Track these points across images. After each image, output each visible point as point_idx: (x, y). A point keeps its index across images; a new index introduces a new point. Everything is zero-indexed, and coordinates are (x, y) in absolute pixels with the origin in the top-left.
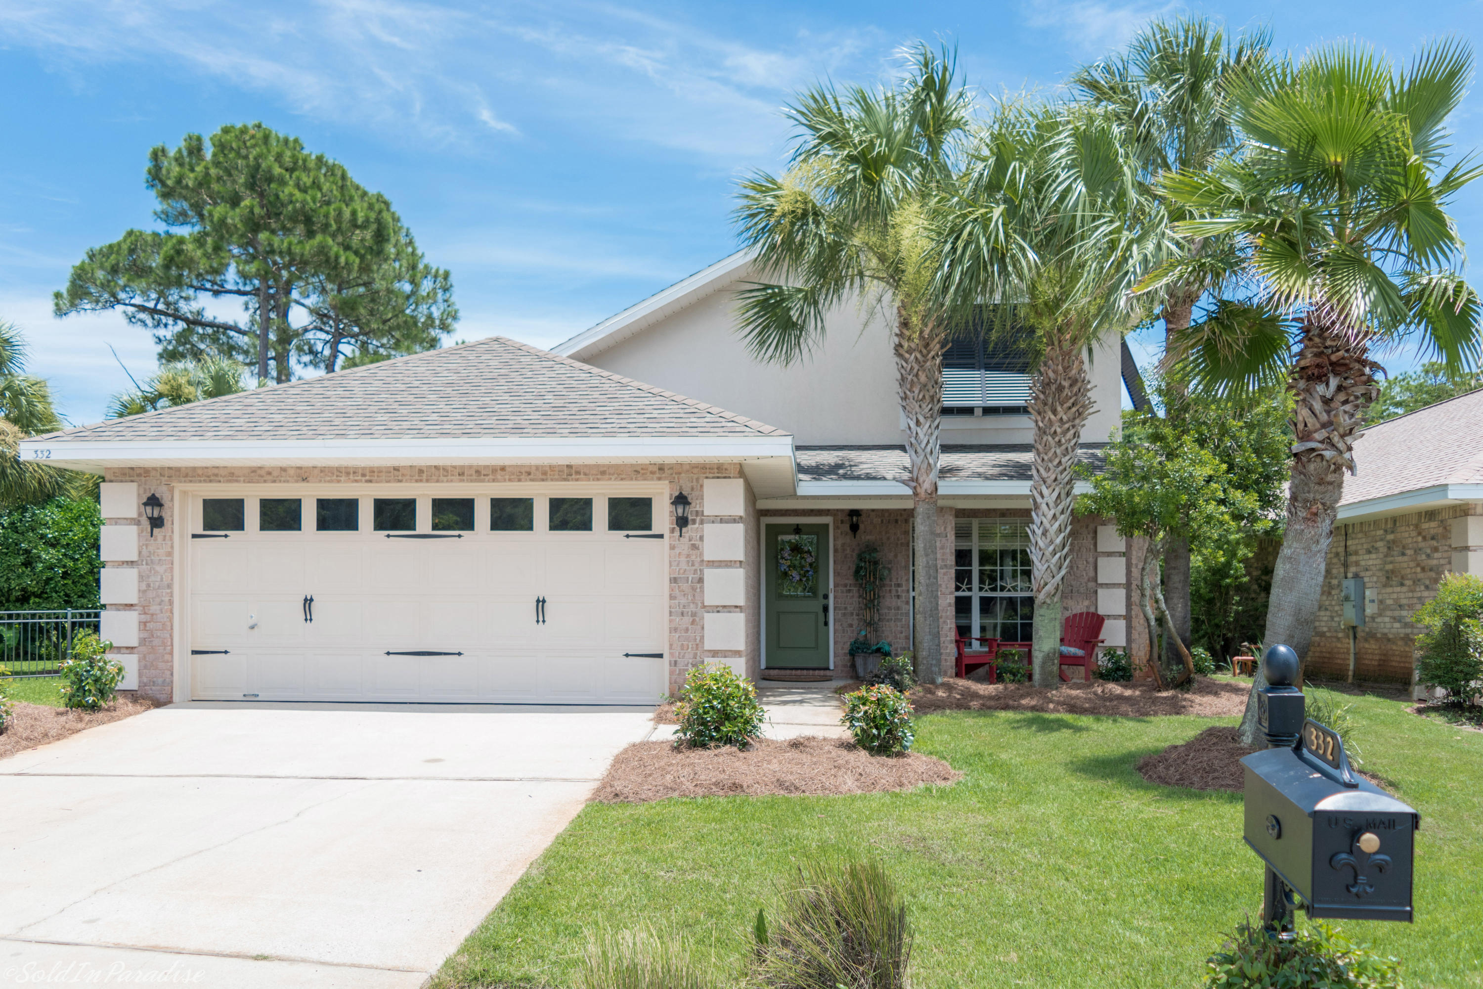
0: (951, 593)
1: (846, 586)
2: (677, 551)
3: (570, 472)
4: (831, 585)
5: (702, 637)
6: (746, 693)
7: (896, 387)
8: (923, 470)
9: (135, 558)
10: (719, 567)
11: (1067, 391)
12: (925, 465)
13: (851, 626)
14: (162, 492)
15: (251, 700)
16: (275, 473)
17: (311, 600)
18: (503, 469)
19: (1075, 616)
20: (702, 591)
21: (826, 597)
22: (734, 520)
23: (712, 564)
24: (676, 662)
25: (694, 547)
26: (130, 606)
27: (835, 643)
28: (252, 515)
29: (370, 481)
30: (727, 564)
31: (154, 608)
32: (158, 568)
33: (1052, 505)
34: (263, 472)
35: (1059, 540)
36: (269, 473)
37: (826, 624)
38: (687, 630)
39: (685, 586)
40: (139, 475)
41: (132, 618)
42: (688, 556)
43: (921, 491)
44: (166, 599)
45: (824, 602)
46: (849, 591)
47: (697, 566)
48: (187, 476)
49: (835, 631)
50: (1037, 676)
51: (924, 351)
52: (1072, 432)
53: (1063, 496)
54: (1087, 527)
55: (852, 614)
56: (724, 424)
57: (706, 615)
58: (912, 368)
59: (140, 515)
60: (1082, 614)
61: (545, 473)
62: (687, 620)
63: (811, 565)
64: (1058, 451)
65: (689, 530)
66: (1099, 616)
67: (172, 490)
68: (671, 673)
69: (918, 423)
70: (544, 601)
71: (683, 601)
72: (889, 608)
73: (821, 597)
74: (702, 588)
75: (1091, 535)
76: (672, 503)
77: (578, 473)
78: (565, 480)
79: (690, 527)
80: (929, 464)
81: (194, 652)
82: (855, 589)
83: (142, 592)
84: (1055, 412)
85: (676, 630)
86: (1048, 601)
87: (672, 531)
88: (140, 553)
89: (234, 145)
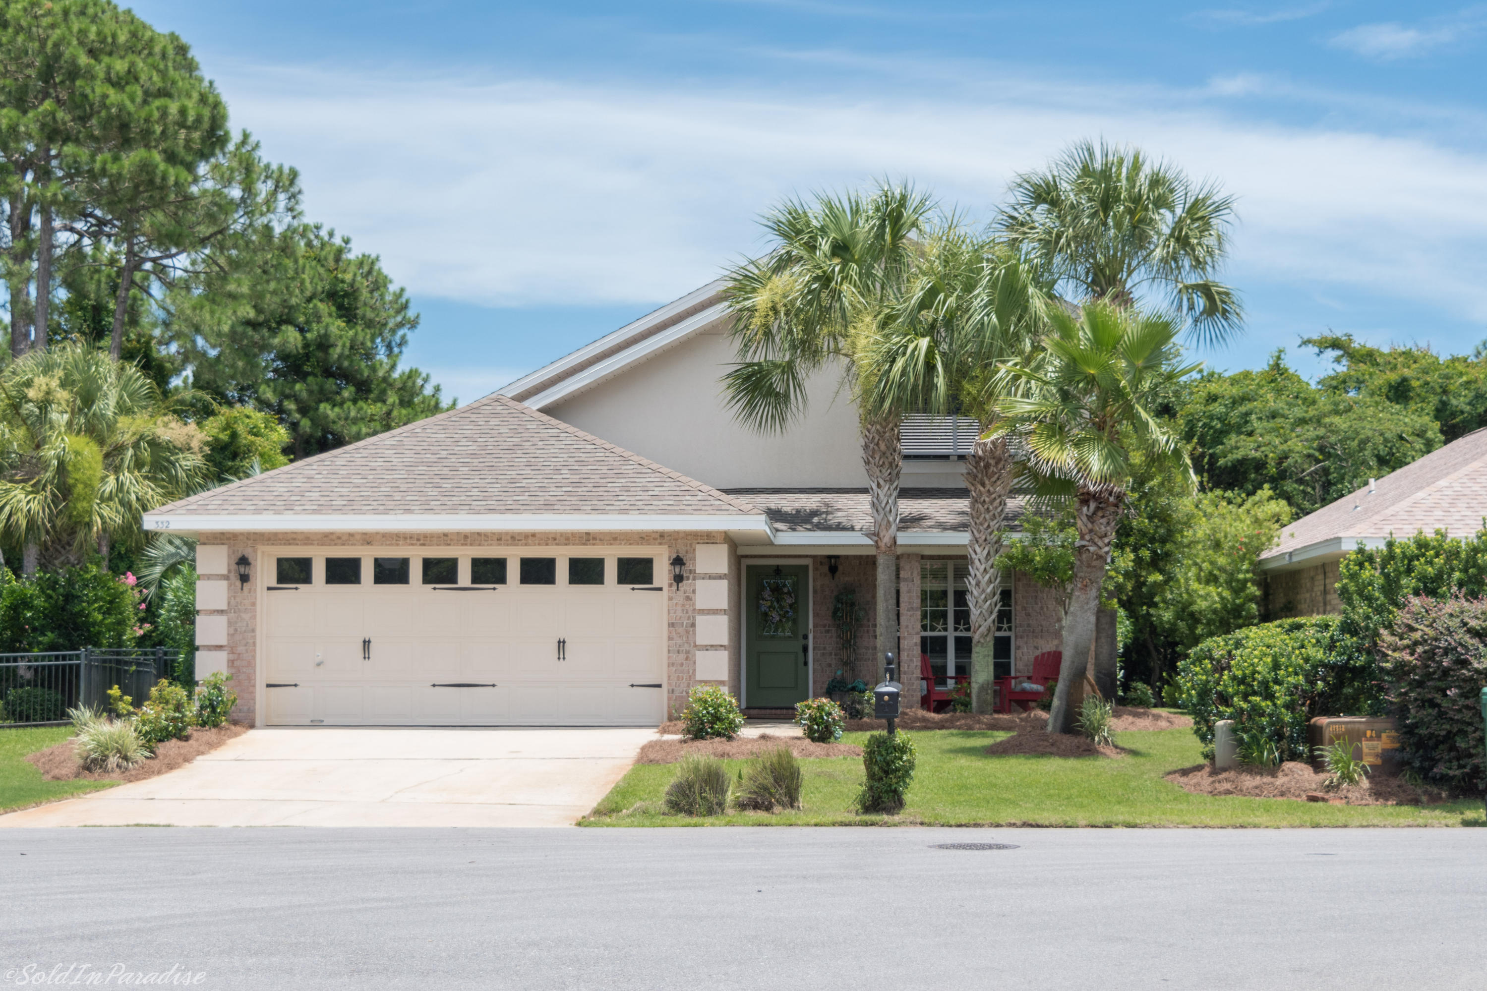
0: (917, 633)
1: (824, 626)
2: (674, 601)
3: (588, 538)
4: (811, 626)
5: (694, 670)
6: (730, 703)
7: (861, 452)
8: (883, 527)
9: (225, 607)
10: (708, 614)
11: (992, 469)
12: (885, 522)
13: (830, 665)
14: (248, 553)
15: (316, 724)
16: (344, 538)
17: (369, 642)
18: (534, 535)
20: (694, 634)
21: (806, 637)
22: (720, 577)
23: (703, 612)
24: (673, 691)
25: (688, 598)
26: (219, 648)
27: (815, 682)
28: (319, 571)
29: (424, 545)
30: (715, 612)
31: (241, 649)
32: (244, 616)
33: (983, 560)
34: (334, 537)
35: (989, 590)
36: (339, 538)
37: (806, 664)
38: (682, 665)
39: (681, 630)
40: (229, 539)
41: (222, 657)
42: (683, 605)
43: (882, 544)
44: (251, 641)
45: (803, 642)
46: (828, 631)
47: (690, 613)
48: (269, 539)
49: (814, 671)
50: (974, 704)
51: (884, 424)
52: (998, 501)
53: (992, 553)
55: (831, 654)
56: (712, 502)
57: (698, 653)
58: (873, 438)
59: (229, 571)
61: (567, 539)
62: (682, 657)
63: (791, 606)
64: (987, 517)
65: (684, 585)
67: (255, 551)
68: (669, 699)
69: (879, 486)
70: (564, 642)
71: (679, 641)
72: (867, 648)
73: (801, 637)
74: (694, 631)
76: (672, 564)
77: (594, 539)
78: (584, 544)
79: (685, 582)
80: (888, 521)
81: (269, 686)
82: (834, 629)
83: (231, 636)
84: (983, 485)
85: (673, 664)
86: (982, 640)
87: (670, 585)
88: (229, 603)
89: (24, 23)
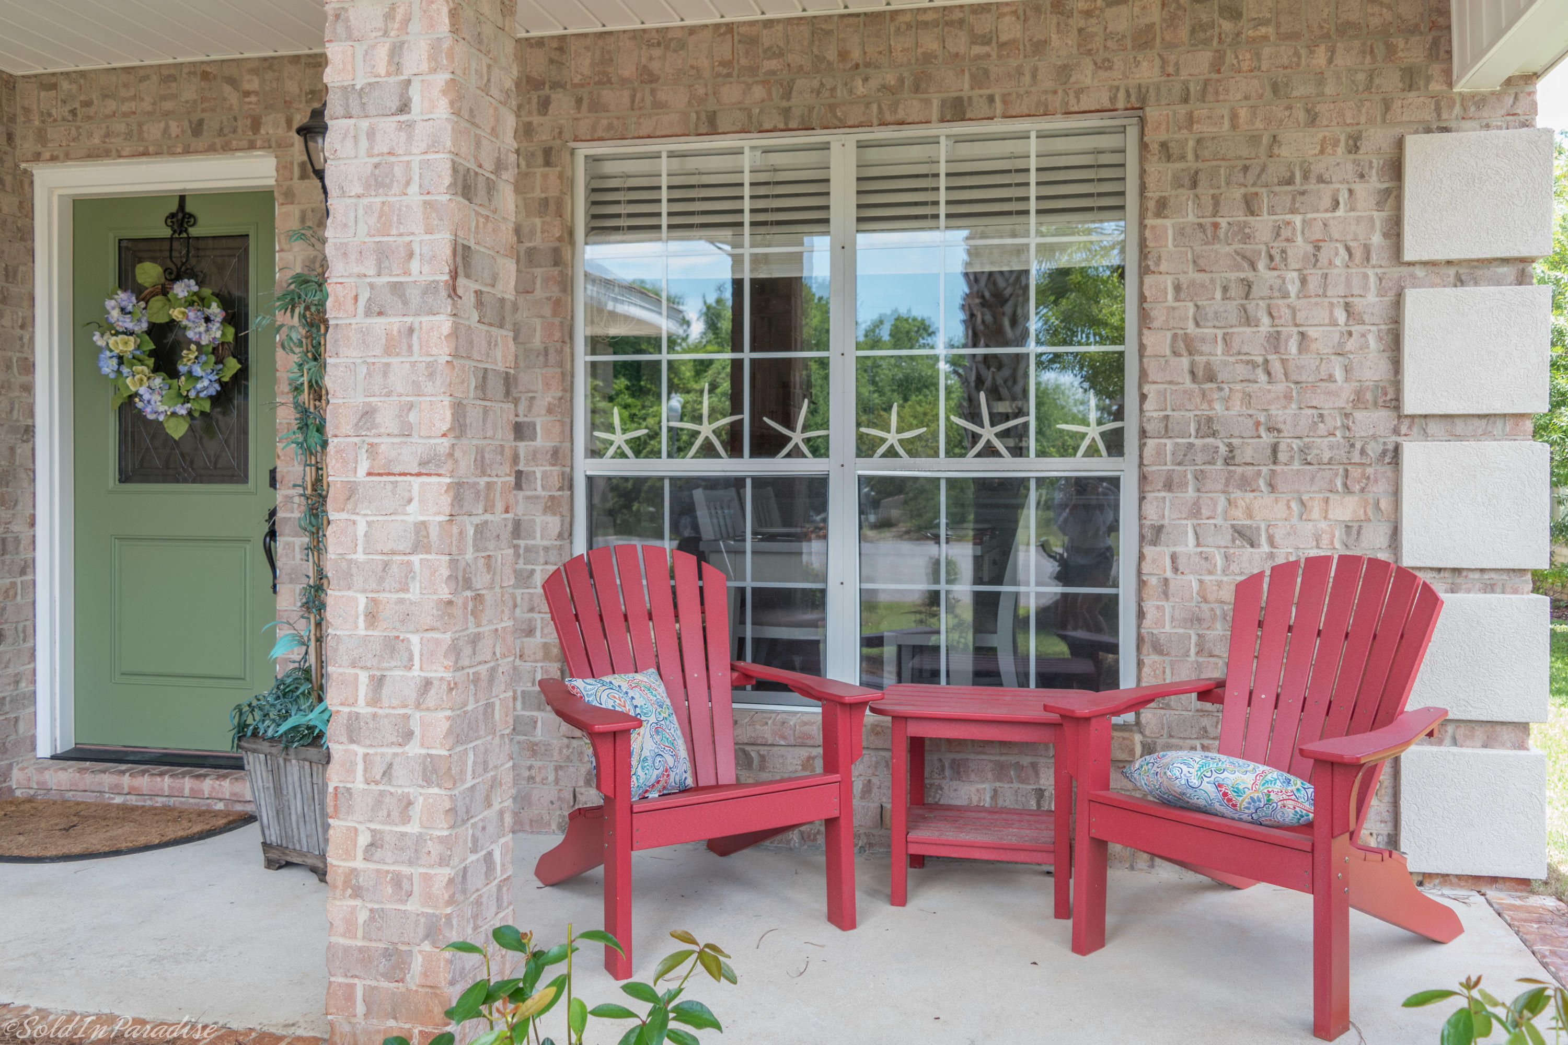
19: (1282, 573)
54: (1354, 145)
60: (1316, 565)
66: (1406, 577)
75: (1376, 183)
